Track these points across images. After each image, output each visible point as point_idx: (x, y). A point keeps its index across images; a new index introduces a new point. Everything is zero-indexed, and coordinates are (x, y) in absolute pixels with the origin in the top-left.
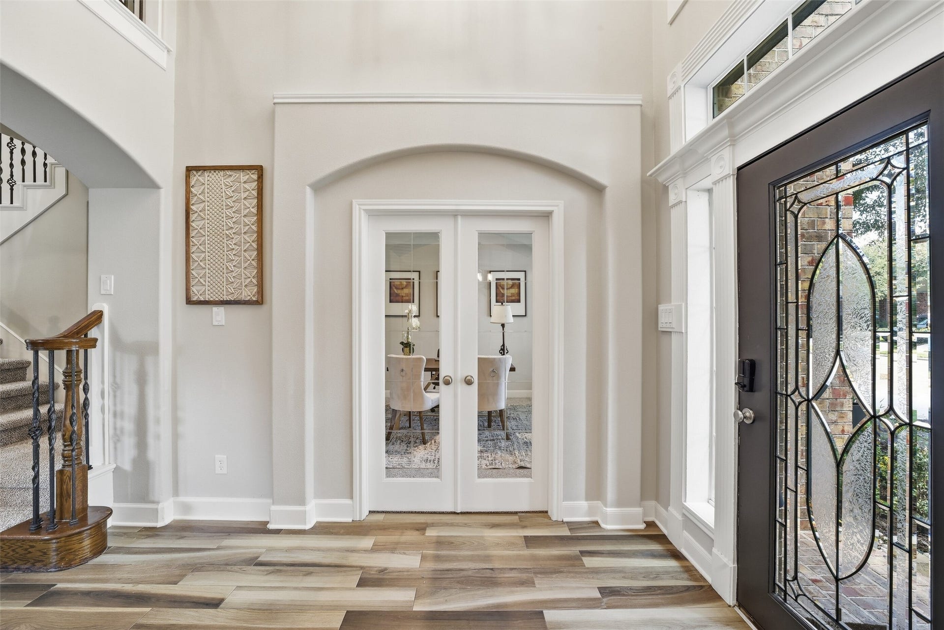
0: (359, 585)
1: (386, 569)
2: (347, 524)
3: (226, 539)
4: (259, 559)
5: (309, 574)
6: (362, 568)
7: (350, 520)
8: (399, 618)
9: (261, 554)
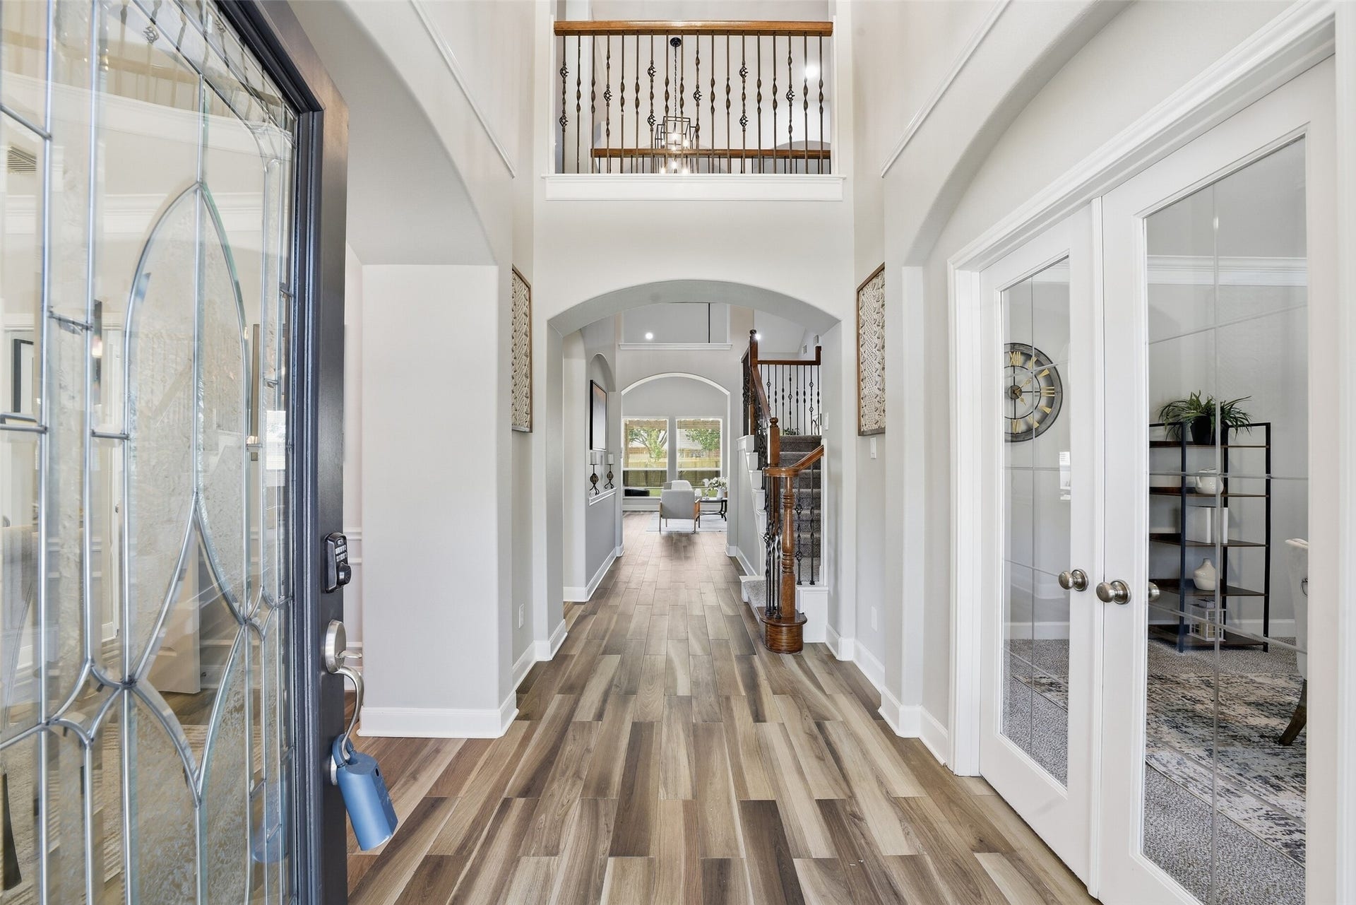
0: (819, 802)
1: (861, 819)
2: (933, 762)
3: (844, 694)
4: (826, 722)
5: (821, 758)
6: (852, 796)
7: (942, 761)
8: (775, 847)
9: (834, 719)
